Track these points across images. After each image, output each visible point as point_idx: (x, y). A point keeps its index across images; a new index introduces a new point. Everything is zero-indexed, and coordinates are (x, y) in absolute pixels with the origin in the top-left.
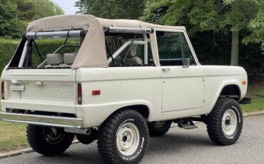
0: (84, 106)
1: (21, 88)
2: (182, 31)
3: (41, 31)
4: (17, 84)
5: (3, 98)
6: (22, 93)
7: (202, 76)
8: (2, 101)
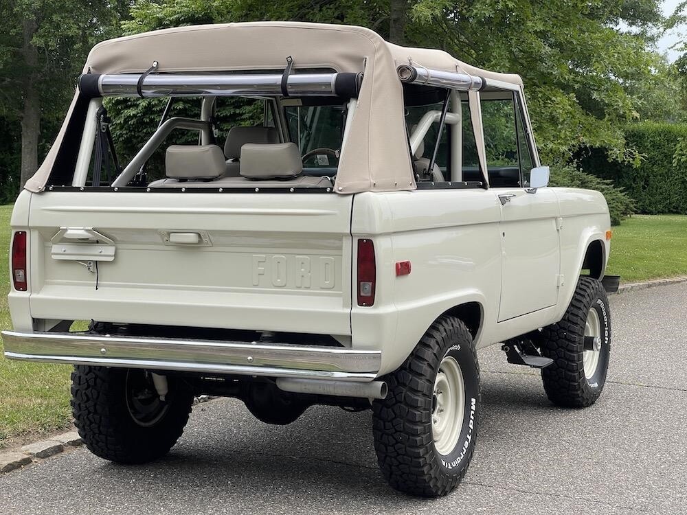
0: (382, 308)
1: (105, 252)
2: (516, 87)
3: (155, 71)
4: (84, 242)
5: (21, 286)
6: (104, 271)
7: (556, 218)
8: (14, 294)
